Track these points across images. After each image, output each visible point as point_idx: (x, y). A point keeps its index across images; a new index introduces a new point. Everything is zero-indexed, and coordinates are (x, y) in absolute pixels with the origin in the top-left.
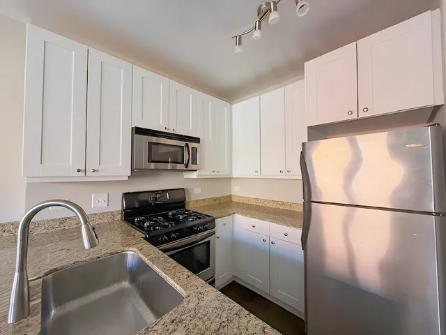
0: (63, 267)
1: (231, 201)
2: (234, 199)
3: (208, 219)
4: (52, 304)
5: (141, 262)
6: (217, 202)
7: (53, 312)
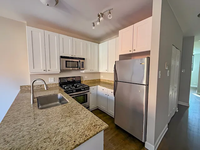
0: (41, 96)
1: (100, 81)
2: (101, 80)
3: (87, 86)
4: (40, 105)
5: (63, 98)
6: (94, 81)
7: (40, 106)
